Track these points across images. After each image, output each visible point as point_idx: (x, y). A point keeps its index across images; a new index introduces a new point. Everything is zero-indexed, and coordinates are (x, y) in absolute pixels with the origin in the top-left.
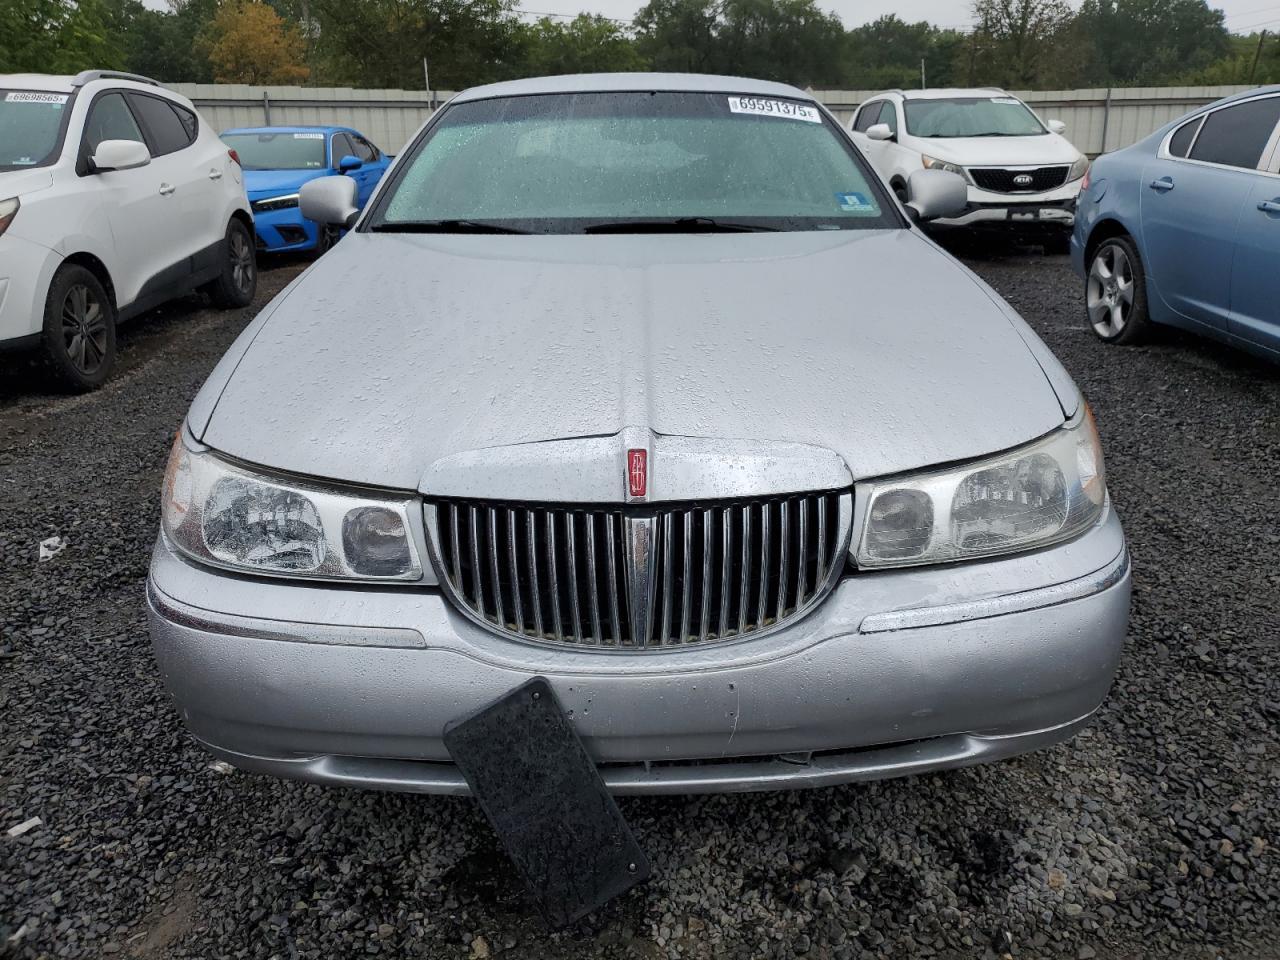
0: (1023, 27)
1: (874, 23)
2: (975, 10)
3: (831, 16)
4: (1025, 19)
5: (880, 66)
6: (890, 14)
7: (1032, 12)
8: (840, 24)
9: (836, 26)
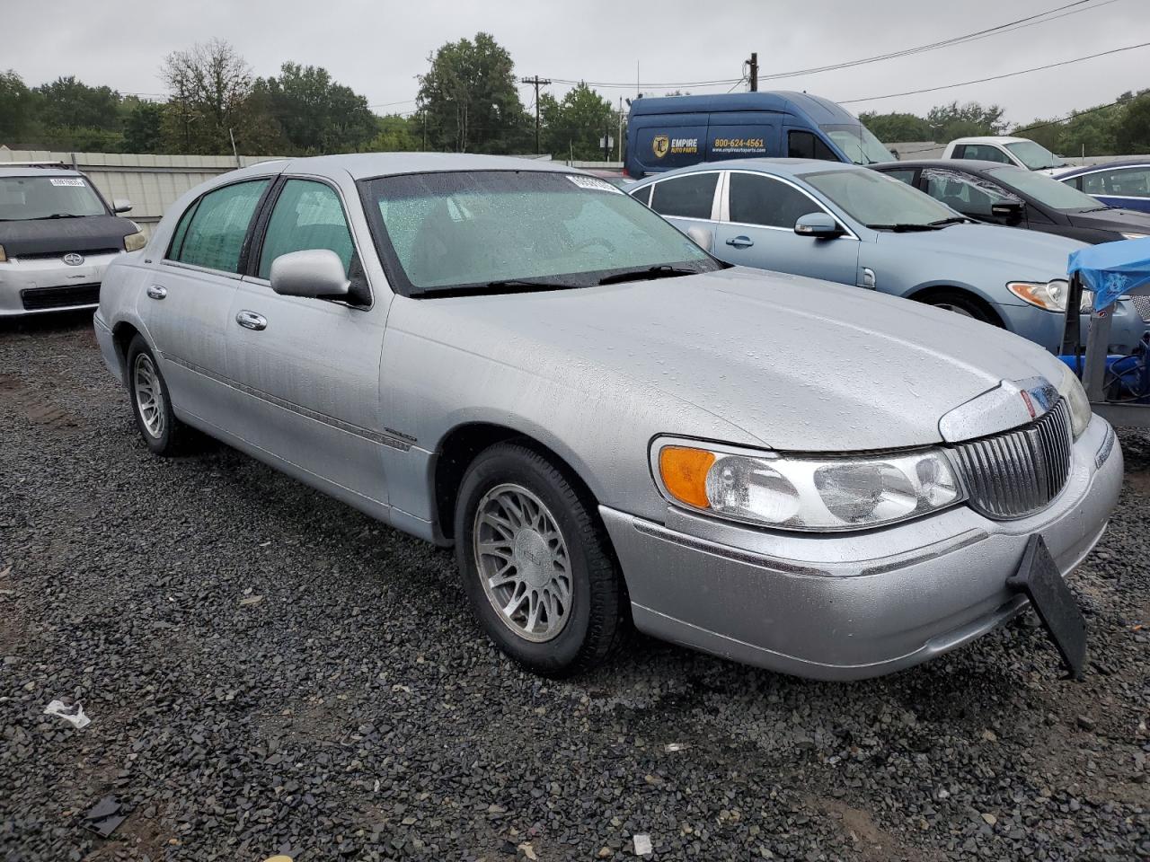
0: (220, 101)
1: (53, 85)
2: (171, 81)
3: (9, 74)
4: (219, 91)
5: (73, 127)
6: (68, 76)
7: (225, 87)
8: (21, 83)
9: (18, 85)
